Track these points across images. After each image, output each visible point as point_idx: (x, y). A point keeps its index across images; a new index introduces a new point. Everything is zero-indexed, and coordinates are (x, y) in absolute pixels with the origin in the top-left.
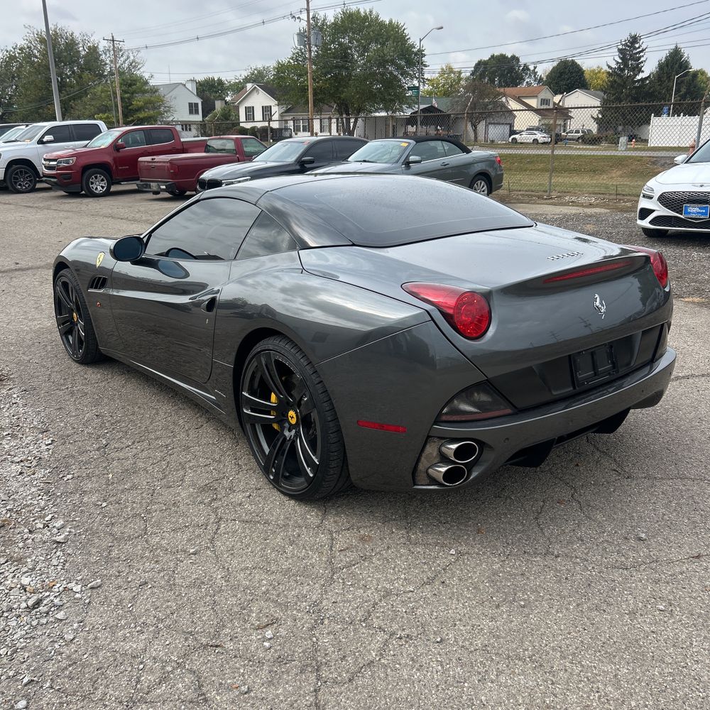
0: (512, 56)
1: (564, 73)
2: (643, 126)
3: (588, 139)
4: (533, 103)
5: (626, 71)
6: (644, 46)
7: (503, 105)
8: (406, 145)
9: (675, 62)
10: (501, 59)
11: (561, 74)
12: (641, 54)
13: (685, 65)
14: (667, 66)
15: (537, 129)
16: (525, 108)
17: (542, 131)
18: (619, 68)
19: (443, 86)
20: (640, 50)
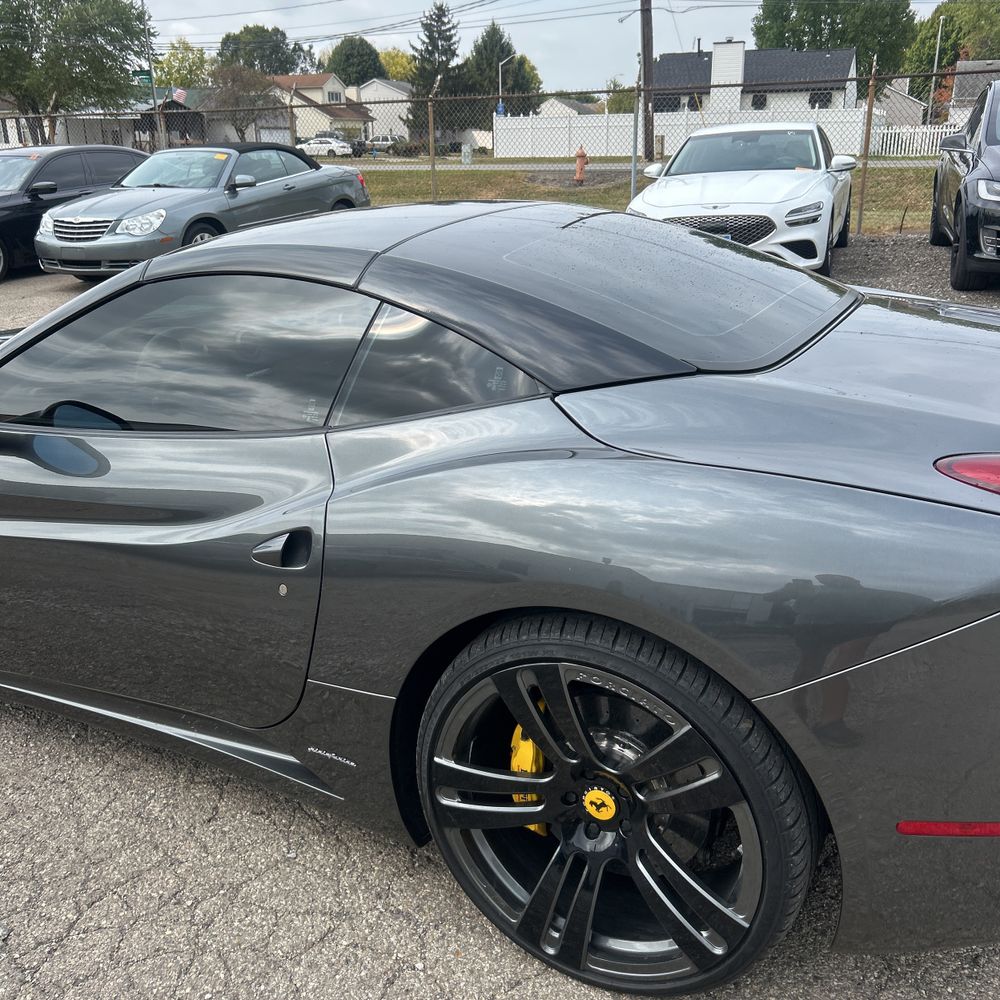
0: (273, 30)
1: (352, 55)
2: (468, 131)
3: (399, 150)
4: (318, 97)
5: (437, 55)
6: (455, 21)
7: (277, 100)
8: (224, 157)
9: (494, 45)
10: (257, 33)
11: (348, 57)
12: (453, 32)
13: (506, 50)
14: (486, 49)
15: (331, 135)
16: (304, 103)
17: (337, 138)
18: (427, 50)
19: (178, 71)
20: (450, 25)
